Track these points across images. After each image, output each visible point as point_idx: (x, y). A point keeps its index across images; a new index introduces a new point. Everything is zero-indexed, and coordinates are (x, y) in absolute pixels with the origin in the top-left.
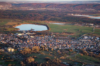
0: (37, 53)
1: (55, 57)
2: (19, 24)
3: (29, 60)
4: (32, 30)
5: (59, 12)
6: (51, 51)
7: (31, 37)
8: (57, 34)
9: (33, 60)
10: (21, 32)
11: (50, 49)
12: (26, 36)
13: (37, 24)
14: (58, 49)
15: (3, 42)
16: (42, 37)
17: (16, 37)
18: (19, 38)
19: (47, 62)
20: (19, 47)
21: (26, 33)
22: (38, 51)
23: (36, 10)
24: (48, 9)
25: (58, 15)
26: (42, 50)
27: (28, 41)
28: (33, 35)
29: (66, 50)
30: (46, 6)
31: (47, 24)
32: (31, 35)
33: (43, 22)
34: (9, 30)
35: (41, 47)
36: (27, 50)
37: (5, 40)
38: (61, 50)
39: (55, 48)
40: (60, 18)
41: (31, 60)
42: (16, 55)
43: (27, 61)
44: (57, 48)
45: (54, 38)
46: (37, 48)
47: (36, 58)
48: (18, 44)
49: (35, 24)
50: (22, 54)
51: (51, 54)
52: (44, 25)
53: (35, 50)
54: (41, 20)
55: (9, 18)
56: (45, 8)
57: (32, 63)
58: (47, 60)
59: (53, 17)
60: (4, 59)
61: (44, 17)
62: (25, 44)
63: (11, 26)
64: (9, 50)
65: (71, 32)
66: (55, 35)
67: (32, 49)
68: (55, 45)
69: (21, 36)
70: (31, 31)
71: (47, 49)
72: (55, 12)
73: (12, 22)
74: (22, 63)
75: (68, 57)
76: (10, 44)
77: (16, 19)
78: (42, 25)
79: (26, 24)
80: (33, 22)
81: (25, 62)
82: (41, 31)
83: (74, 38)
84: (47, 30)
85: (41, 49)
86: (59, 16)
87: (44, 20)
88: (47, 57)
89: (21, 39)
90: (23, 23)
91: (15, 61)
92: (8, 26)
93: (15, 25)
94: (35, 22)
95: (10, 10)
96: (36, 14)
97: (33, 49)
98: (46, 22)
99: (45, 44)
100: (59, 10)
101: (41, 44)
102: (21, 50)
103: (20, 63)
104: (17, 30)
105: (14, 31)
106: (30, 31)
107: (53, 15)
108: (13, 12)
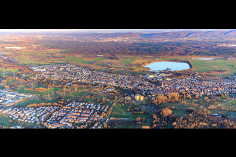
0: (176, 102)
1: (201, 107)
2: (150, 62)
3: (165, 112)
4: (168, 69)
6: (196, 99)
7: (168, 79)
8: (203, 74)
9: (170, 112)
10: (153, 73)
11: (194, 96)
13: (175, 61)
14: (205, 95)
15: (130, 87)
16: (182, 79)
17: (147, 80)
18: (150, 82)
19: (191, 115)
20: (150, 94)
21: (161, 75)
22: (177, 99)
23: (173, 41)
24: (190, 39)
25: (204, 47)
26: (183, 97)
27: (163, 86)
28: (170, 77)
29: (217, 95)
30: (187, 35)
31: (190, 61)
32: (166, 77)
33: (183, 58)
34: (137, 70)
35: (181, 94)
36: (162, 97)
37: (131, 84)
38: (210, 97)
39: (201, 94)
40: (207, 51)
41: (167, 112)
42: (146, 105)
43: (161, 113)
45: (200, 80)
46: (176, 95)
47: (175, 109)
48: (149, 90)
49: (172, 61)
50: (154, 104)
51: (196, 103)
52: (185, 62)
53: (173, 98)
54: (181, 54)
55: (137, 54)
56: (185, 38)
57: (168, 117)
58: (190, 111)
59: (197, 50)
60: (131, 111)
62: (158, 90)
63: (139, 65)
64: (137, 97)
65: (223, 69)
66: (201, 75)
67: (168, 97)
68: (201, 89)
69: (153, 79)
70: (167, 71)
71: (189, 96)
72: (201, 43)
73: (141, 59)
74: (155, 116)
75: (219, 105)
76: (138, 90)
77: (146, 55)
78: (182, 62)
79: (160, 61)
80: (169, 58)
81: (159, 115)
82: (181, 71)
83: (227, 78)
84: (189, 69)
85: (181, 96)
86: (206, 48)
87: (185, 54)
88: (190, 108)
89: (153, 83)
90: (155, 61)
91: (145, 113)
92: (136, 65)
93: (144, 64)
94: (173, 58)
96: (173, 47)
97: (170, 97)
98: (188, 58)
99: (187, 89)
100: (205, 39)
101: (181, 89)
102: (154, 98)
103: (152, 117)
104: (147, 71)
106: (165, 72)
107: (197, 47)
108: (142, 45)
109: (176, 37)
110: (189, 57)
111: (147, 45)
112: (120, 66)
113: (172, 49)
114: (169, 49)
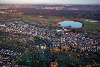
2: (62, 21)
5: (95, 12)
7: (66, 34)
8: (89, 32)
12: (63, 32)
13: (76, 21)
18: (56, 34)
21: (64, 30)
23: (79, 10)
24: (87, 9)
28: (69, 32)
30: (86, 7)
32: (67, 32)
33: (80, 20)
34: (53, 25)
35: (71, 47)
39: (84, 49)
44: (85, 49)
46: (67, 48)
48: (52, 41)
49: (74, 21)
52: (81, 22)
54: (80, 18)
59: (89, 16)
61: (83, 15)
63: (56, 23)
64: (42, 47)
68: (85, 45)
69: (59, 32)
70: (69, 28)
72: (92, 11)
73: (59, 19)
77: (62, 16)
78: (79, 22)
79: (68, 20)
82: (76, 28)
84: (81, 28)
85: (70, 49)
86: (94, 15)
87: (82, 18)
90: (65, 20)
92: (55, 22)
93: (59, 22)
95: (61, 10)
96: (77, 13)
97: (62, 49)
99: (76, 43)
101: (72, 42)
104: (59, 26)
105: (56, 27)
107: (90, 14)
108: (63, 11)
109: (81, 8)
110: (84, 19)
111: (65, 11)
112: (46, 23)
113: (76, 14)
114: (75, 14)
